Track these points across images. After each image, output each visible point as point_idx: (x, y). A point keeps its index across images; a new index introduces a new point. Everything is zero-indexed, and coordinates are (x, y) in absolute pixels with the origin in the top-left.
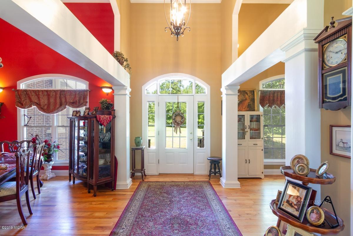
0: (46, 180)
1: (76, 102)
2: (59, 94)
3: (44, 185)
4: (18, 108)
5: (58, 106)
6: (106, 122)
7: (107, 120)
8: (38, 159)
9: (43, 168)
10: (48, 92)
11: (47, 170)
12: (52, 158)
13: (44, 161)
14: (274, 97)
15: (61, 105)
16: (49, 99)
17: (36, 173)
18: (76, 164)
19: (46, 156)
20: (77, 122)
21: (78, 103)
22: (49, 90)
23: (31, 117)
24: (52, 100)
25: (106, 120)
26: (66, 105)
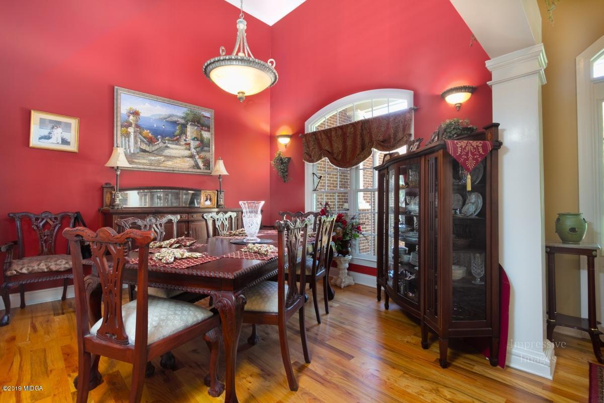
0: (339, 287)
1: (390, 138)
2: (360, 128)
3: (336, 296)
4: (306, 162)
5: (358, 152)
6: (474, 159)
7: (475, 155)
8: (325, 247)
9: (335, 265)
10: (344, 129)
11: (342, 269)
12: (349, 248)
13: (338, 252)
15: (363, 149)
16: (344, 142)
17: (322, 272)
18: (392, 267)
19: (340, 243)
20: (393, 177)
21: (392, 140)
22: (345, 125)
23: (321, 177)
24: (349, 143)
25: (473, 154)
26: (372, 147)
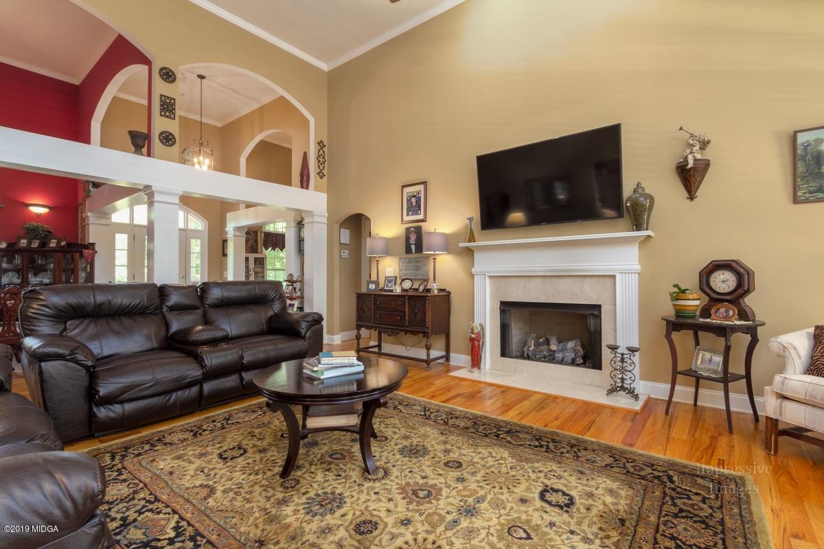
14: (276, 239)
